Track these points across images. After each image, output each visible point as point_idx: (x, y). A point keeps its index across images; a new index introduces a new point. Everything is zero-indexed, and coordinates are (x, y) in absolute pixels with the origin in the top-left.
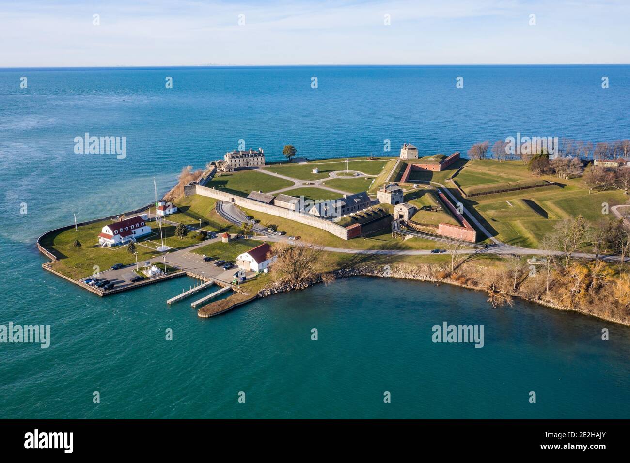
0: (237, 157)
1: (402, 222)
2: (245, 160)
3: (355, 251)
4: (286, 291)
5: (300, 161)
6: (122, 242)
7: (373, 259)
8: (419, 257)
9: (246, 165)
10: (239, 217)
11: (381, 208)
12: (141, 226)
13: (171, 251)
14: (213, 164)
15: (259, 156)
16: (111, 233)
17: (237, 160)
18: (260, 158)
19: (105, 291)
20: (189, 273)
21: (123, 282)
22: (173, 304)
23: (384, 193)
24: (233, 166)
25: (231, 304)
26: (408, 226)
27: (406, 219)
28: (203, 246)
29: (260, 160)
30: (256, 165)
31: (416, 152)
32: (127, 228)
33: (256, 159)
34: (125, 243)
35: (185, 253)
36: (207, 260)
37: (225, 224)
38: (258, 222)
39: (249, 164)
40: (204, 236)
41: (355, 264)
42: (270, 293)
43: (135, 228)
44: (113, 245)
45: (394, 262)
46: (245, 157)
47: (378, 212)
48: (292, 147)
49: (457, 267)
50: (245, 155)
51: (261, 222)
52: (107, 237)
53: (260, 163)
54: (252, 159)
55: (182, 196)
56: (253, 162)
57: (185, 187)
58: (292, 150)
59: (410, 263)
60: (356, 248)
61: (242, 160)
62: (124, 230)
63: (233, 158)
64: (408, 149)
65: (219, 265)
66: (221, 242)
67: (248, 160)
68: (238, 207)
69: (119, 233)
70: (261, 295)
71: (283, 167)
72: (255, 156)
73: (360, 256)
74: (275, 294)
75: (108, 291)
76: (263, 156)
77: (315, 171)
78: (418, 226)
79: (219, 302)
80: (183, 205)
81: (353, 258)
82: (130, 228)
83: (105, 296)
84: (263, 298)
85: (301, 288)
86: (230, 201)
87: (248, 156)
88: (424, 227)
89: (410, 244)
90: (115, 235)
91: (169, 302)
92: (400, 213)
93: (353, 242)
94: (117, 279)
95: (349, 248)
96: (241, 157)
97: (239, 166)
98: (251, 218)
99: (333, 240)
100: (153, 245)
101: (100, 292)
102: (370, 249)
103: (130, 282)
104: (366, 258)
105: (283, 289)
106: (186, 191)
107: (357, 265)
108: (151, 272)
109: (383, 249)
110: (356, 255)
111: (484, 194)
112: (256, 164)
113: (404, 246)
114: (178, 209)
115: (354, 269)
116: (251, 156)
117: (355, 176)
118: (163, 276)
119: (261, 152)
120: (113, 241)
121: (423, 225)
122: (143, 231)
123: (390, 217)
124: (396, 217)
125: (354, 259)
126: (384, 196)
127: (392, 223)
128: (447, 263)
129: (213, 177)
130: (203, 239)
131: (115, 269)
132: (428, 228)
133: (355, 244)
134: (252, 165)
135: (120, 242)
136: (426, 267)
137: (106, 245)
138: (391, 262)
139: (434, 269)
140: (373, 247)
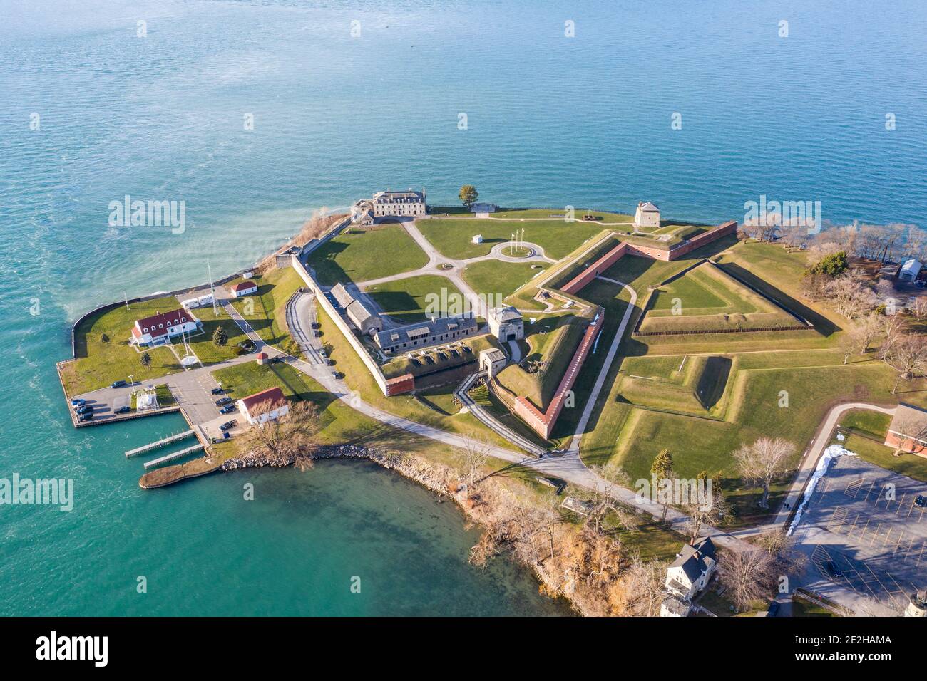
0: (385, 202)
2: (397, 207)
3: (385, 418)
4: (259, 465)
5: (478, 212)
6: (152, 342)
7: (393, 438)
9: (397, 214)
10: (305, 321)
11: (471, 347)
12: (181, 322)
13: (196, 366)
15: (417, 201)
16: (140, 331)
17: (386, 206)
18: (418, 205)
19: (81, 421)
20: (183, 410)
21: (109, 410)
24: (380, 213)
25: (181, 475)
28: (232, 364)
29: (417, 209)
31: (656, 218)
32: (161, 325)
33: (412, 205)
34: (156, 344)
35: (204, 374)
36: (216, 392)
37: (281, 331)
39: (402, 212)
40: (246, 348)
41: (369, 439)
42: (236, 467)
43: (173, 324)
44: (142, 345)
45: (411, 451)
46: (397, 202)
47: (461, 355)
48: (473, 189)
49: (480, 481)
50: (396, 199)
51: (324, 337)
52: (137, 335)
53: (418, 212)
54: (406, 205)
55: (274, 267)
56: (408, 209)
58: (473, 193)
59: (427, 457)
60: (391, 412)
61: (392, 205)
62: (157, 327)
63: (380, 202)
64: (644, 211)
65: (218, 404)
66: (255, 362)
67: (401, 207)
68: (317, 302)
69: (150, 331)
70: (224, 467)
72: (412, 201)
73: (384, 428)
74: (242, 468)
75: (84, 423)
76: (424, 201)
77: (476, 239)
81: (373, 429)
82: (165, 325)
83: (79, 427)
84: (225, 471)
85: (277, 465)
86: (313, 291)
87: (401, 202)
89: (457, 424)
90: (143, 333)
91: (127, 454)
92: (485, 363)
93: (392, 402)
94: (106, 405)
95: (383, 410)
96: (391, 202)
97: (388, 214)
98: (316, 326)
100: (184, 354)
102: (406, 418)
103: (113, 413)
104: (390, 433)
105: (254, 463)
106: (279, 262)
107: (367, 444)
109: (420, 423)
110: (380, 426)
111: (668, 333)
112: (412, 212)
113: (447, 425)
114: (260, 288)
115: (362, 448)
116: (405, 202)
117: (526, 257)
118: (152, 409)
119: (420, 196)
120: (142, 340)
122: (184, 328)
123: (474, 364)
124: (480, 366)
125: (373, 431)
129: (338, 233)
130: (242, 353)
131: (115, 387)
133: (392, 406)
134: (406, 213)
135: (150, 343)
136: (442, 470)
137: (136, 343)
138: (408, 450)
139: (450, 475)
140: (412, 415)
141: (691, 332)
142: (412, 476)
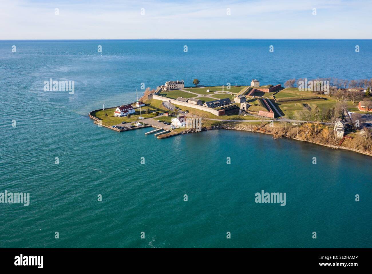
0: (171, 84)
1: (244, 111)
2: (175, 85)
4: (192, 132)
5: (201, 87)
6: (124, 115)
7: (228, 123)
8: (248, 122)
9: (175, 88)
10: (172, 107)
11: (235, 104)
12: (131, 109)
13: (145, 119)
14: (160, 87)
15: (182, 83)
16: (120, 111)
17: (171, 85)
18: (182, 85)
20: (152, 126)
21: (127, 127)
22: (147, 134)
23: (238, 99)
24: (169, 88)
25: (170, 135)
26: (246, 112)
27: (245, 109)
28: (157, 117)
29: (182, 86)
30: (180, 88)
31: (258, 84)
32: (126, 110)
33: (180, 85)
35: (151, 119)
36: (160, 122)
37: (167, 110)
38: (181, 109)
39: (177, 87)
40: (158, 114)
41: (221, 124)
42: (185, 133)
43: (129, 110)
44: (120, 116)
47: (234, 106)
48: (197, 80)
49: (263, 126)
50: (175, 83)
52: (118, 113)
53: (182, 87)
54: (178, 85)
55: (147, 99)
56: (178, 86)
57: (148, 95)
58: (198, 82)
59: (244, 124)
60: (222, 119)
61: (173, 85)
63: (169, 84)
65: (164, 124)
66: (165, 116)
67: (176, 85)
68: (172, 104)
69: (123, 111)
70: (181, 133)
71: (193, 89)
72: (180, 83)
73: (223, 122)
74: (187, 133)
75: (122, 130)
76: (184, 84)
77: (208, 91)
78: (250, 112)
79: (165, 134)
80: (148, 103)
81: (220, 122)
82: (127, 110)
83: (121, 131)
86: (169, 101)
88: (253, 112)
89: (246, 118)
90: (121, 112)
91: (146, 134)
92: (243, 106)
93: (221, 117)
94: (125, 127)
95: (219, 119)
96: (173, 84)
97: (172, 88)
98: (178, 108)
99: (213, 116)
100: (137, 117)
101: (119, 130)
102: (228, 120)
103: (130, 128)
104: (225, 123)
105: (190, 131)
106: (149, 97)
107: (222, 125)
108: (138, 124)
109: (233, 120)
111: (285, 101)
113: (242, 119)
114: (145, 105)
115: (220, 126)
116: (178, 84)
117: (227, 93)
118: (143, 126)
119: (182, 82)
120: (120, 115)
121: (253, 111)
122: (132, 111)
123: (239, 108)
124: (241, 108)
126: (237, 100)
127: (239, 110)
128: (259, 124)
129: (160, 92)
130: (157, 115)
131: (123, 123)
132: (255, 112)
133: (222, 118)
134: (178, 88)
135: (123, 115)
136: (250, 126)
137: (117, 116)
138: (236, 124)
139: (253, 127)
140: (229, 119)
141: (291, 101)
142: (240, 129)
